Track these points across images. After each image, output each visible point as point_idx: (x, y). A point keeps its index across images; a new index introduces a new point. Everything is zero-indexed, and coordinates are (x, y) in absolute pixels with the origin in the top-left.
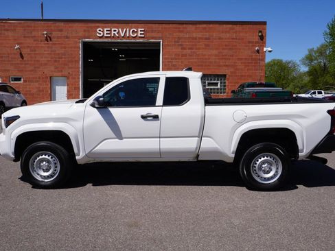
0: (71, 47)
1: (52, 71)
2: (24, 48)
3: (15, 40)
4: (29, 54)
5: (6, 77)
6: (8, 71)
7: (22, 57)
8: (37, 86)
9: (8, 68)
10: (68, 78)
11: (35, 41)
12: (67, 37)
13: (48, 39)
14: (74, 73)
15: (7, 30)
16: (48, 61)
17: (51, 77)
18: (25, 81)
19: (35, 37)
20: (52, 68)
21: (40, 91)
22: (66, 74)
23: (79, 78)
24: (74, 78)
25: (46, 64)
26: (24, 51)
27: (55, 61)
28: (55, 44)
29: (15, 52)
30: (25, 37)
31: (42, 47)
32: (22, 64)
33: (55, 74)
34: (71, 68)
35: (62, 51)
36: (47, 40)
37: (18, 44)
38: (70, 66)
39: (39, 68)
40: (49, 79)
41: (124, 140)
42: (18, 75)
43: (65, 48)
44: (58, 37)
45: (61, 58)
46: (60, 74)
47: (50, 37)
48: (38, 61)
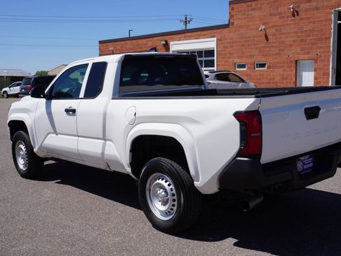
0: (322, 21)
1: (298, 54)
2: (270, 28)
3: (261, 20)
4: (274, 35)
5: (251, 64)
6: (253, 56)
7: (267, 40)
8: (282, 73)
9: (252, 54)
10: (316, 61)
11: (281, 18)
12: (317, 8)
13: (295, 13)
14: (323, 55)
15: (254, 9)
16: (294, 41)
17: (296, 61)
18: (269, 67)
19: (281, 13)
20: (298, 50)
21: (283, 78)
22: (314, 56)
23: (329, 61)
24: (324, 61)
25: (291, 45)
26: (270, 32)
27: (302, 41)
28: (302, 19)
29: (260, 33)
30: (271, 15)
31: (288, 25)
32: (266, 47)
33: (302, 57)
34: (321, 47)
35: (309, 27)
36: (294, 16)
37: (264, 24)
38: (319, 45)
39: (283, 50)
40: (294, 64)
41: (59, 136)
42: (262, 61)
43: (314, 22)
44: (306, 10)
45: (309, 36)
46: (306, 56)
47: (297, 11)
48: (283, 42)
